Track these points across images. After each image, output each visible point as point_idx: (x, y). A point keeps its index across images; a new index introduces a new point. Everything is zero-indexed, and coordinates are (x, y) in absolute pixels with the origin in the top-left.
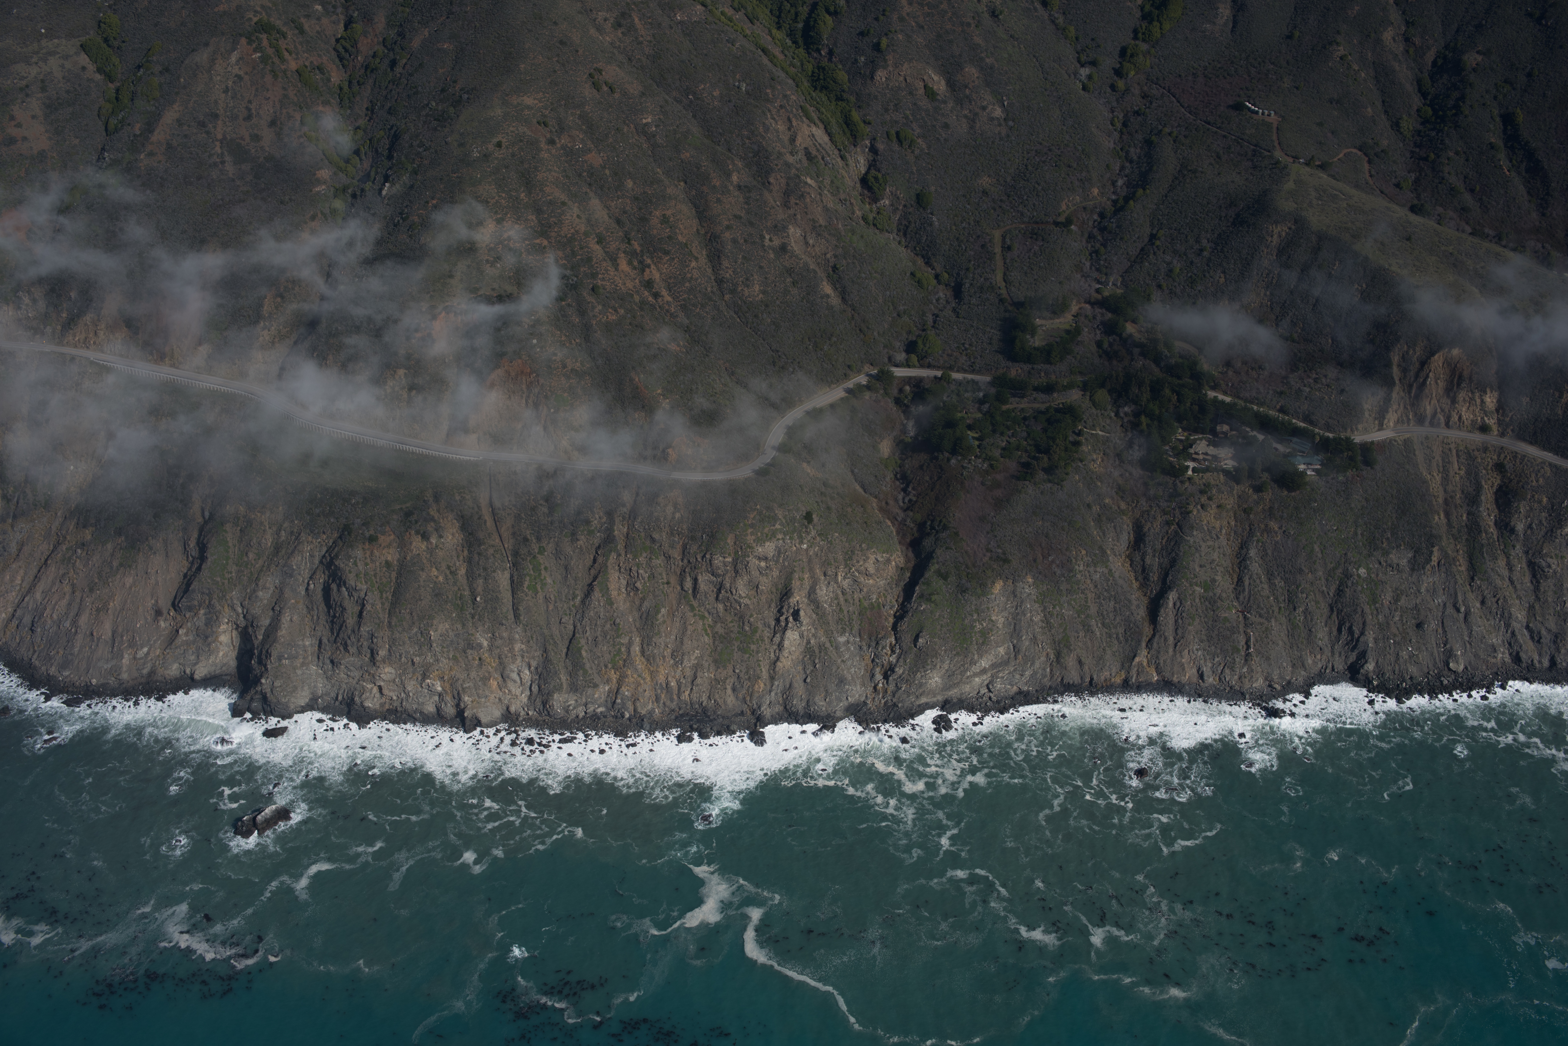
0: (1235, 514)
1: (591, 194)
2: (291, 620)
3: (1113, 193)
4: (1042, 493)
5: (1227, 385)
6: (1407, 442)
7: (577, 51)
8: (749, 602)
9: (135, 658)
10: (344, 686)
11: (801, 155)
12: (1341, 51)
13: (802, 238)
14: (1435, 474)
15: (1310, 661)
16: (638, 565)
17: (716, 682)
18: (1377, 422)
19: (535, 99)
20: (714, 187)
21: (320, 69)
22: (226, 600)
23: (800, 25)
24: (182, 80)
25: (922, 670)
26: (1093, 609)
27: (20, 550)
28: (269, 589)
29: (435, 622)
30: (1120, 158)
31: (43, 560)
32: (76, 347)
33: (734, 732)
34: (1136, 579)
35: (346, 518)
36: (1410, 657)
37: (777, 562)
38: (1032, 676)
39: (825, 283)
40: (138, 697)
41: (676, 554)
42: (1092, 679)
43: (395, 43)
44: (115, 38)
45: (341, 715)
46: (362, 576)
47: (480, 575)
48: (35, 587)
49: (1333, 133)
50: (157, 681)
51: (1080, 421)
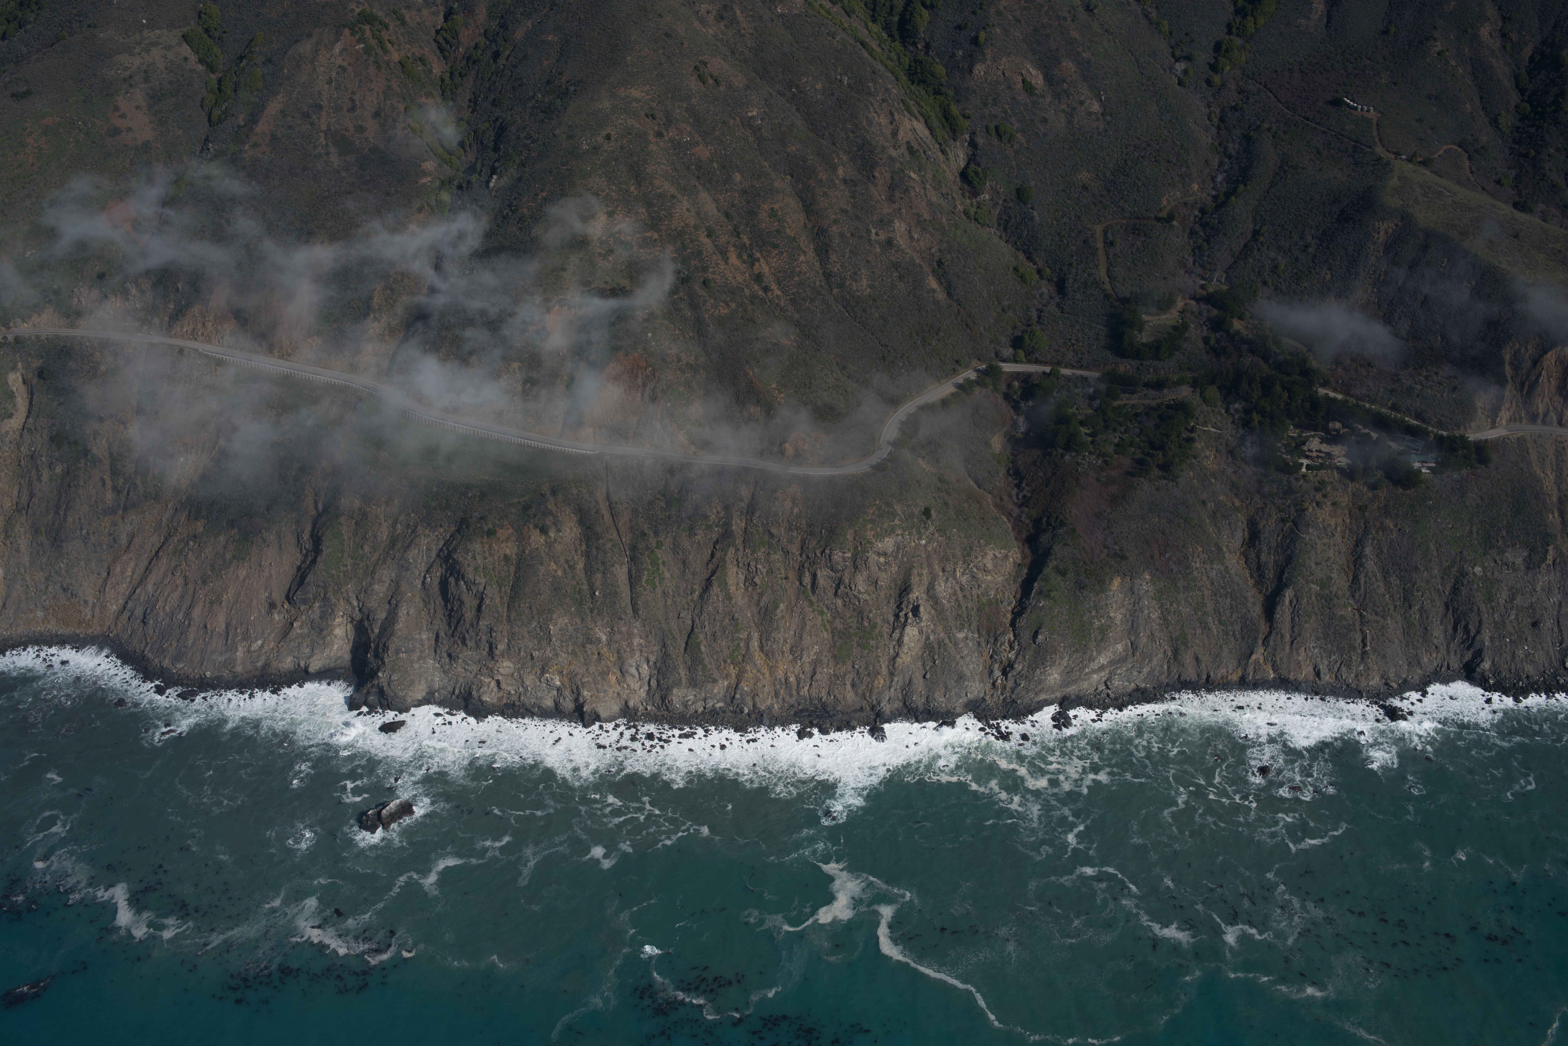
0: (1350, 512)
1: (700, 188)
2: (408, 613)
3: (1213, 188)
4: (1157, 489)
5: (1337, 382)
6: (1521, 441)
7: (682, 44)
8: (868, 598)
9: (249, 651)
10: (461, 680)
11: (903, 150)
12: (1438, 46)
13: (906, 232)
14: (1549, 473)
15: (1426, 660)
16: (757, 560)
17: (835, 678)
18: (1489, 420)
19: (642, 91)
20: (821, 180)
21: (422, 60)
22: (342, 593)
23: (896, 19)
24: (286, 71)
25: (1041, 667)
26: (1210, 607)
27: (130, 542)
28: (385, 582)
29: (555, 616)
30: (1218, 153)
31: (154, 552)
32: (183, 338)
33: (854, 728)
34: (1252, 577)
35: (464, 512)
36: (1526, 656)
37: (896, 558)
38: (1149, 673)
39: (931, 278)
40: (253, 690)
41: (795, 549)
42: (1208, 676)
43: (497, 34)
44: (215, 29)
45: (458, 709)
46: (481, 569)
47: (598, 569)
48: (146, 578)
49: (1432, 129)
50: (271, 674)
51: (1192, 417)
